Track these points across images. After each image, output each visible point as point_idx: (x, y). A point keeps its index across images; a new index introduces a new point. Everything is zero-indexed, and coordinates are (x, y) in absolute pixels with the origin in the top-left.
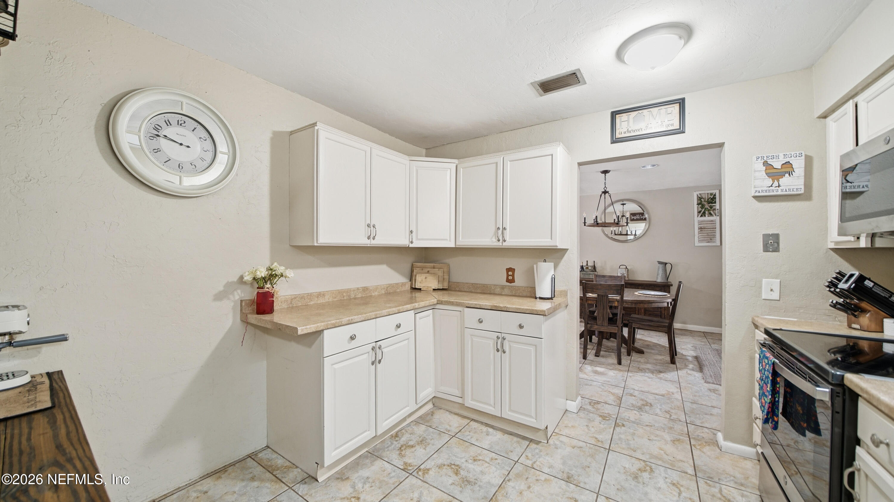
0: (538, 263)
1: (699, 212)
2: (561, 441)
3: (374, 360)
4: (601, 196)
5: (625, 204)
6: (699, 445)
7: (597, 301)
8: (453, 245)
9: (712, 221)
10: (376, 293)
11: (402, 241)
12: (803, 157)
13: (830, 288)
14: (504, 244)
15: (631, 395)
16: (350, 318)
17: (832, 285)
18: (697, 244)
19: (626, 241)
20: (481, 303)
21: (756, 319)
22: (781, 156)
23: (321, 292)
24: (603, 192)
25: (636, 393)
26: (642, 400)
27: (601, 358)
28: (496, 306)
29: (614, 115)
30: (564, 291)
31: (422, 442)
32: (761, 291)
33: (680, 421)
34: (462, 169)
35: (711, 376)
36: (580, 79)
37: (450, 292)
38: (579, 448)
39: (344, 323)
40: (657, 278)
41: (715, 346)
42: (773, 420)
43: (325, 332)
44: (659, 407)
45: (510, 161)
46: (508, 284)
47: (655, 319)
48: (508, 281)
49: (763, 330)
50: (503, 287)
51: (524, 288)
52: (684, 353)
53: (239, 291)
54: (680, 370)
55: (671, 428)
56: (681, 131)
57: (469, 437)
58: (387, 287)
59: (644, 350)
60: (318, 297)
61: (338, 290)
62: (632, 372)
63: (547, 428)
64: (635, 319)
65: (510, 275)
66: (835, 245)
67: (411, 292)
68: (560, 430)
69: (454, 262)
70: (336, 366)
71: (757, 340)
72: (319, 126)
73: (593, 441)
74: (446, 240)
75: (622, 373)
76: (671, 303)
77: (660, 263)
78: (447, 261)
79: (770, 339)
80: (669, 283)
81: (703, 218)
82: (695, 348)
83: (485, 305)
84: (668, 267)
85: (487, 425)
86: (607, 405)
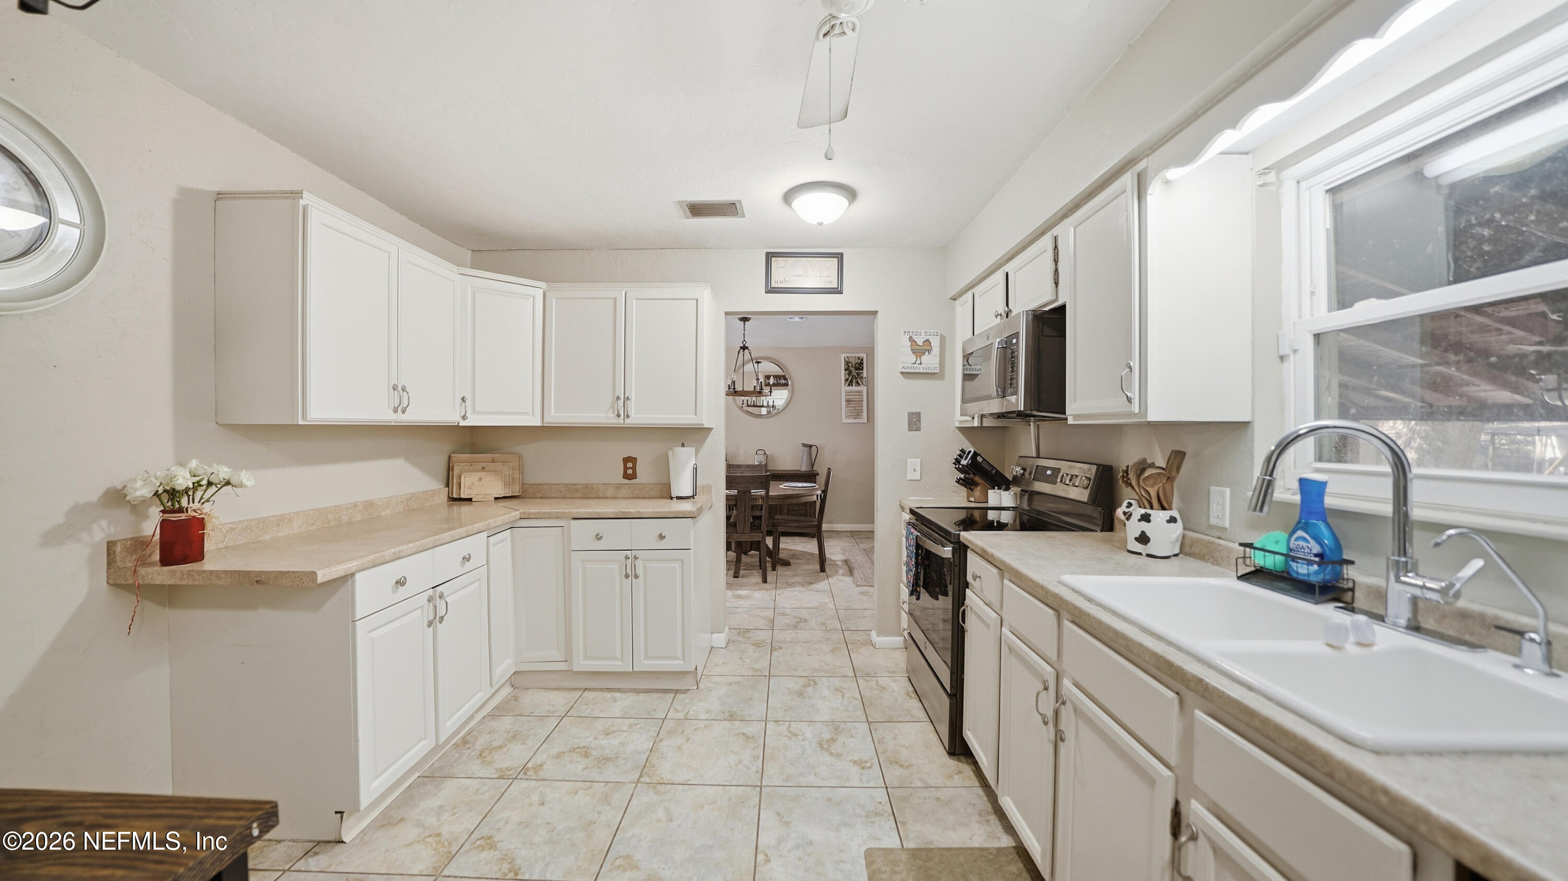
0: (674, 448)
1: (846, 380)
2: (714, 683)
3: (432, 619)
4: (739, 352)
5: (760, 362)
6: (856, 648)
7: (736, 500)
8: (539, 424)
9: (859, 392)
10: (389, 512)
11: (450, 416)
12: (939, 337)
13: (956, 465)
14: (628, 421)
15: (783, 614)
16: (397, 549)
17: (957, 461)
18: (844, 420)
19: (760, 416)
20: (600, 511)
21: (903, 501)
22: (923, 334)
23: (285, 515)
24: (741, 348)
25: (788, 611)
26: (795, 617)
27: (742, 579)
28: (623, 513)
29: (770, 256)
30: (709, 485)
31: (515, 737)
32: (906, 472)
33: (836, 630)
34: (554, 299)
35: (861, 579)
36: (739, 212)
37: (523, 500)
38: (735, 683)
39: (387, 558)
40: (801, 466)
41: (863, 546)
42: (917, 591)
43: (358, 576)
44: (814, 621)
45: (636, 299)
46: (626, 481)
47: (803, 518)
48: (626, 476)
49: (908, 511)
50: (619, 486)
51: (651, 485)
52: (834, 558)
53: (104, 523)
54: (831, 577)
55: (828, 639)
56: (838, 291)
57: (588, 711)
58: (408, 500)
59: (791, 561)
60: (278, 525)
61: (318, 509)
62: (780, 588)
63: (696, 668)
64: (780, 521)
65: (630, 468)
66: (960, 424)
67: (449, 506)
68: (710, 671)
69: (530, 451)
70: (374, 635)
71: (904, 520)
72: (307, 199)
73: (750, 673)
74: (528, 413)
75: (769, 592)
76: (821, 495)
77: (804, 445)
78: (518, 449)
79: (914, 518)
80: (815, 472)
81: (850, 388)
82: (844, 551)
83: (606, 512)
84: (814, 450)
85: (609, 690)
86: (759, 631)
